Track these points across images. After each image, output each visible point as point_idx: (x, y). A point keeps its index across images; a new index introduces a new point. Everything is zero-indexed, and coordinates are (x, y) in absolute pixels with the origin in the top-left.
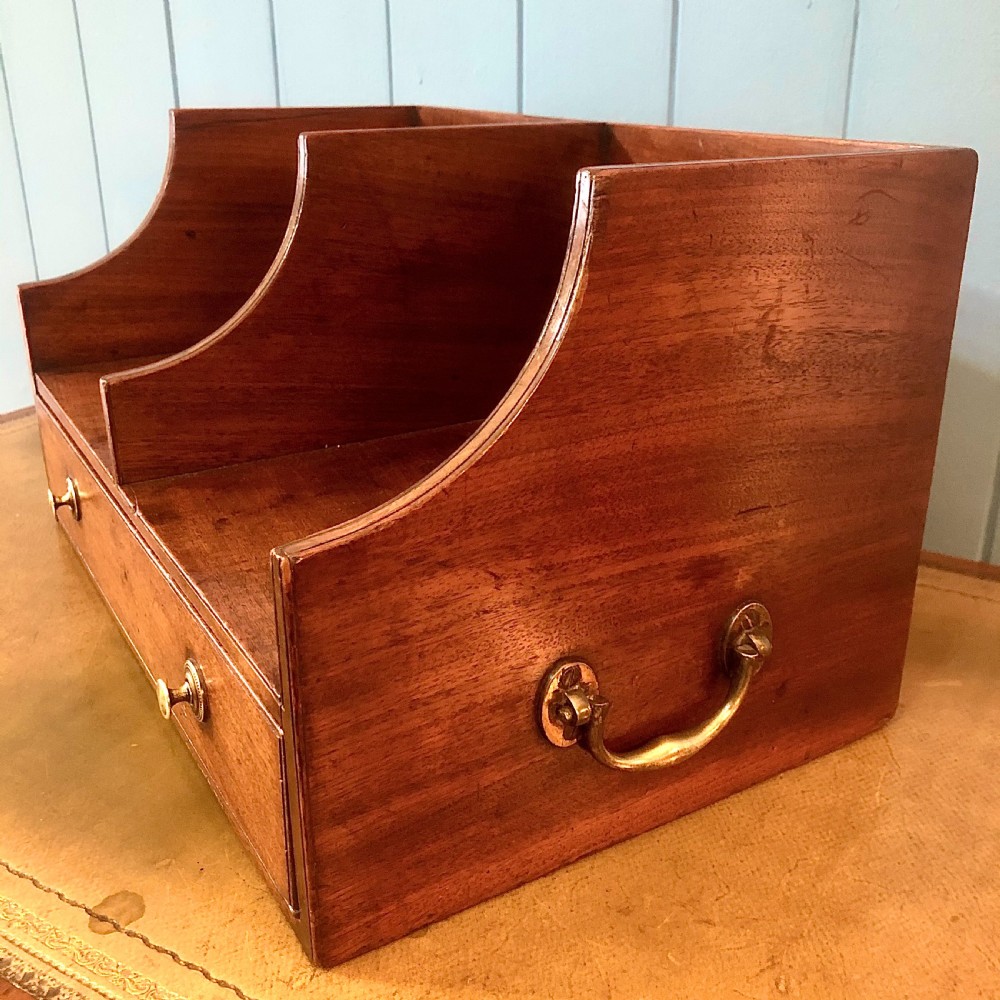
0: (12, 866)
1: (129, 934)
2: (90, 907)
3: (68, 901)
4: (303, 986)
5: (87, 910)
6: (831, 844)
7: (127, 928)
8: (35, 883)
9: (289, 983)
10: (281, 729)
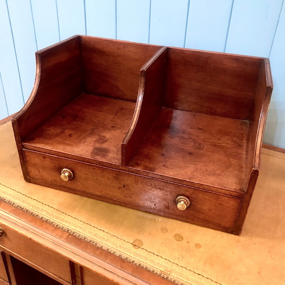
0: (111, 234)
1: (142, 249)
2: (132, 243)
3: (126, 242)
4: (182, 259)
5: (131, 243)
6: (275, 226)
7: (141, 247)
8: (117, 237)
9: (179, 259)
10: (243, 198)
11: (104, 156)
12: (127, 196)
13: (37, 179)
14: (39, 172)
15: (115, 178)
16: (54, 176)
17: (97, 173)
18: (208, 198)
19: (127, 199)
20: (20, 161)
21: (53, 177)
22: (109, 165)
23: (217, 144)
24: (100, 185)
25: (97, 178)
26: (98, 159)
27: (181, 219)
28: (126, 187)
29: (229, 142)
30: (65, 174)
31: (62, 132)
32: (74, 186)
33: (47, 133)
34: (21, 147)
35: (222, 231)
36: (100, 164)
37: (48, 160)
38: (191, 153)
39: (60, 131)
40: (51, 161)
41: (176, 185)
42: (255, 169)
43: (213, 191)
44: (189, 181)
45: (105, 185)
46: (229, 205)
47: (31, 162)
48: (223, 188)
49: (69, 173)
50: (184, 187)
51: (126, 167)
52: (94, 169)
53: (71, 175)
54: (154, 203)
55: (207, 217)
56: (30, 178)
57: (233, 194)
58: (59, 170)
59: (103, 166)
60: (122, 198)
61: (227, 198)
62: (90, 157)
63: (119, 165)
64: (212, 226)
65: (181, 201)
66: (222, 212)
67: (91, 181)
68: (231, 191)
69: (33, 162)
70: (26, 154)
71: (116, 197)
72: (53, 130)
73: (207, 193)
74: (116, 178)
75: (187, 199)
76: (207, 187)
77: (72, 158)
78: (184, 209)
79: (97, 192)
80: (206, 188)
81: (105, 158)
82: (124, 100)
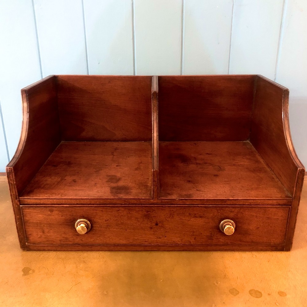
10: (291, 205)
11: (127, 193)
12: (161, 236)
13: (40, 243)
14: (43, 232)
15: (145, 216)
16: (65, 233)
17: (122, 215)
18: (254, 214)
19: (160, 240)
20: (16, 223)
21: (63, 235)
22: (137, 201)
23: (235, 164)
24: (126, 230)
25: (122, 221)
26: (122, 197)
27: (225, 248)
28: (160, 224)
29: (245, 160)
30: (81, 227)
31: (62, 179)
32: (92, 240)
33: (45, 183)
34: (19, 204)
35: (272, 250)
36: (126, 203)
37: (57, 212)
38: (216, 175)
39: (59, 180)
40: (60, 213)
41: (218, 208)
42: (301, 169)
43: (260, 205)
44: (233, 199)
45: (133, 229)
46: (277, 217)
47: (32, 221)
48: (270, 198)
49: (85, 223)
50: (227, 208)
51: (158, 199)
52: (119, 210)
53: (88, 225)
54: (194, 237)
55: (255, 238)
56: (29, 244)
57: (281, 202)
58: (71, 223)
59: (129, 204)
60: (154, 240)
61: (275, 209)
62: (112, 197)
63: (149, 199)
64: (261, 248)
65: (225, 225)
66: (271, 227)
67: (114, 228)
68: (278, 200)
69: (34, 221)
70: (25, 213)
71: (147, 241)
72: (50, 180)
73: (254, 209)
74: (147, 216)
75: (232, 221)
76: (252, 201)
77: (89, 203)
78: (232, 232)
79: (121, 241)
80: (252, 203)
81: (130, 195)
82: (113, 141)
